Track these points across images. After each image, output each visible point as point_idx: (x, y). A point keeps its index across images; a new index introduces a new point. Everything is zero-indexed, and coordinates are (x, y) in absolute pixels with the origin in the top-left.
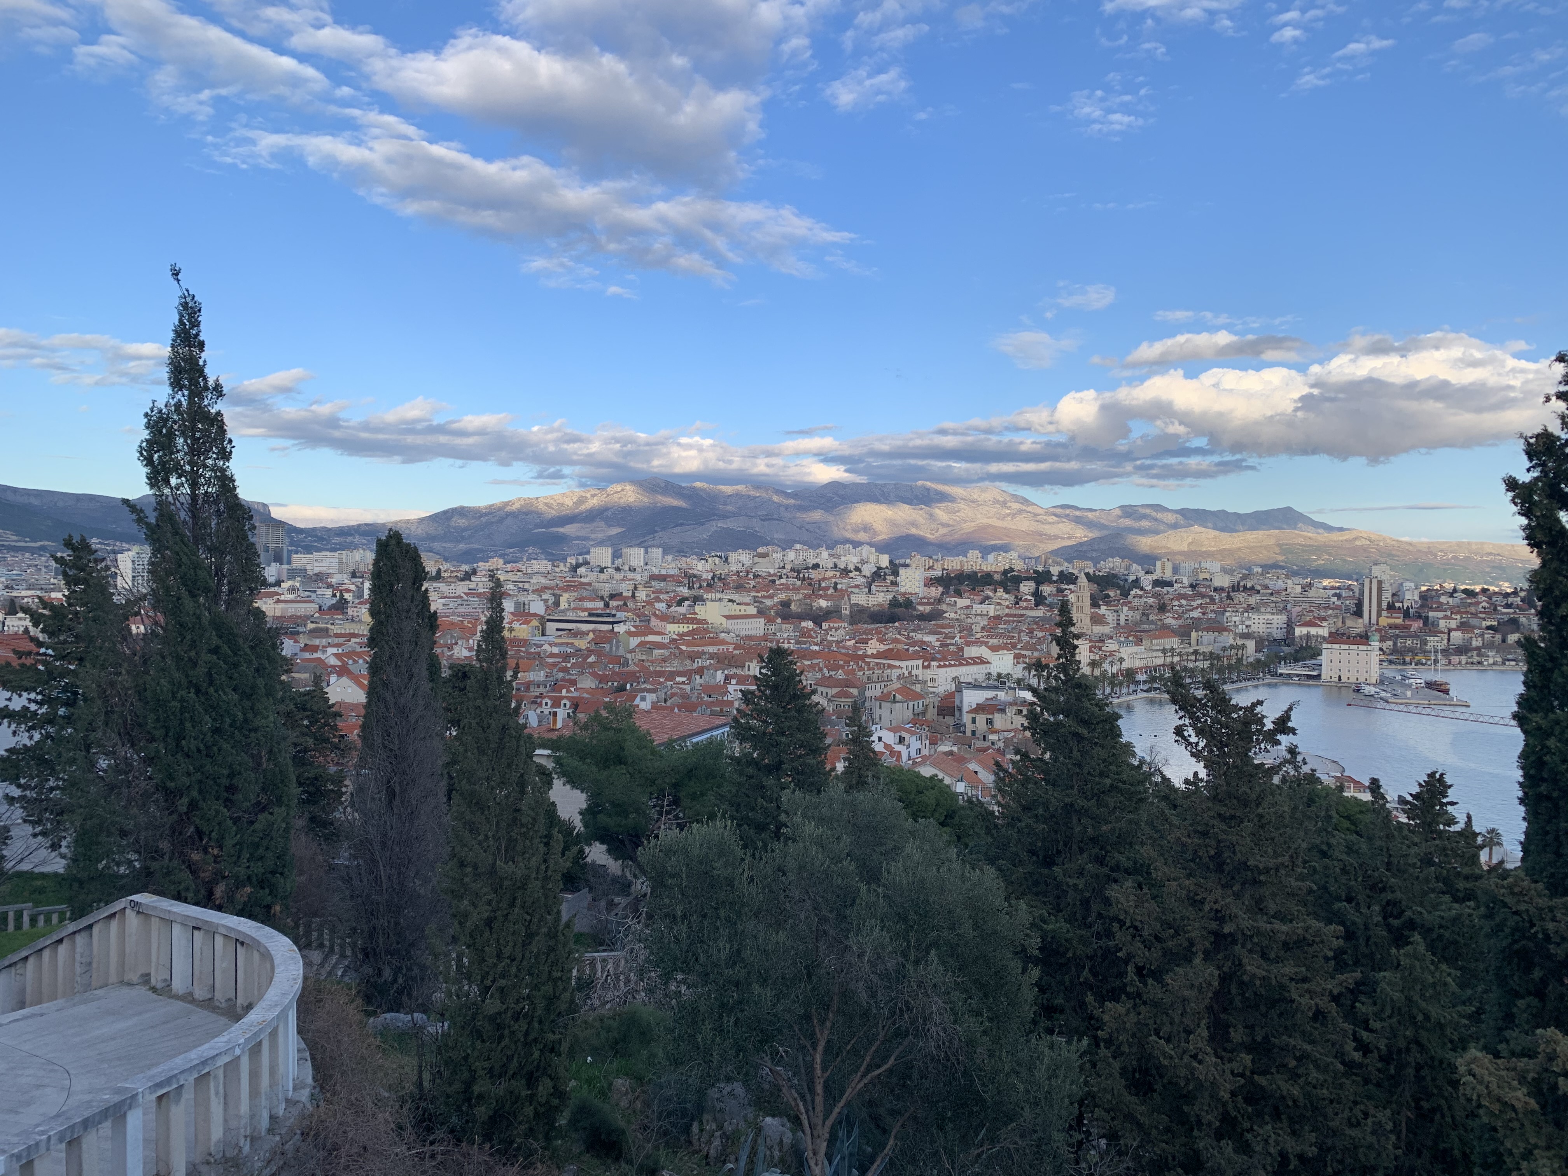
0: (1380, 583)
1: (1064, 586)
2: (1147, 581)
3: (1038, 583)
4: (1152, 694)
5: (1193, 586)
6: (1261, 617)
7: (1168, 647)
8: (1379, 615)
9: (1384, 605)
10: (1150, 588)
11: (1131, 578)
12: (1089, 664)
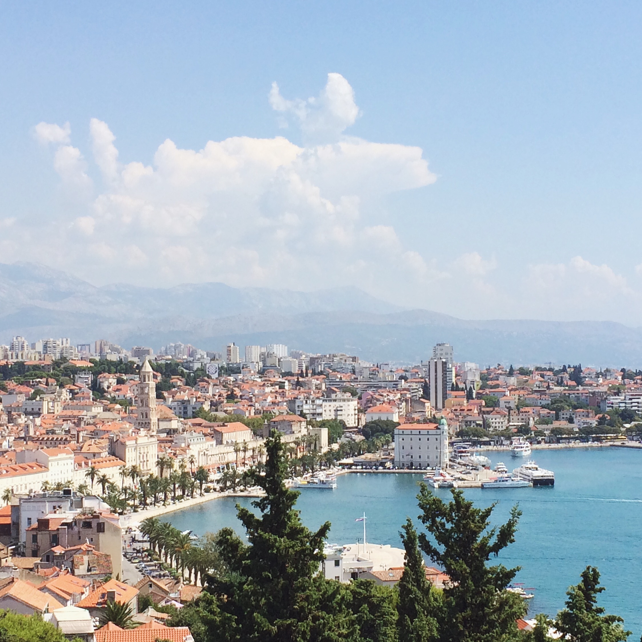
0: (444, 364)
1: (125, 377)
2: (212, 369)
3: (96, 374)
4: (226, 493)
5: (262, 373)
6: (333, 404)
7: (240, 440)
8: (445, 397)
9: (449, 386)
10: (216, 375)
11: (197, 366)
12: (158, 463)
